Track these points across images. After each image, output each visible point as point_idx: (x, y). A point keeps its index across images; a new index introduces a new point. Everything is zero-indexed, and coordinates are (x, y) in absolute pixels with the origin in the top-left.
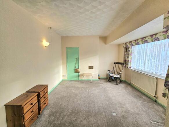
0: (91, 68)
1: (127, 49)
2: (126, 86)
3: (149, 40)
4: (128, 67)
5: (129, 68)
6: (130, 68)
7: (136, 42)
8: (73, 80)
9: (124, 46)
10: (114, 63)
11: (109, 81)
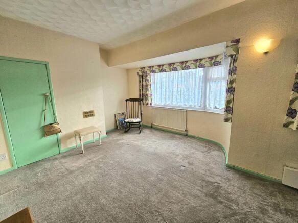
0: (89, 114)
1: (143, 77)
2: (151, 131)
3: (179, 68)
4: (147, 104)
5: (149, 105)
6: (151, 104)
7: (161, 69)
8: (41, 161)
9: (138, 73)
10: (127, 100)
11: (126, 132)
